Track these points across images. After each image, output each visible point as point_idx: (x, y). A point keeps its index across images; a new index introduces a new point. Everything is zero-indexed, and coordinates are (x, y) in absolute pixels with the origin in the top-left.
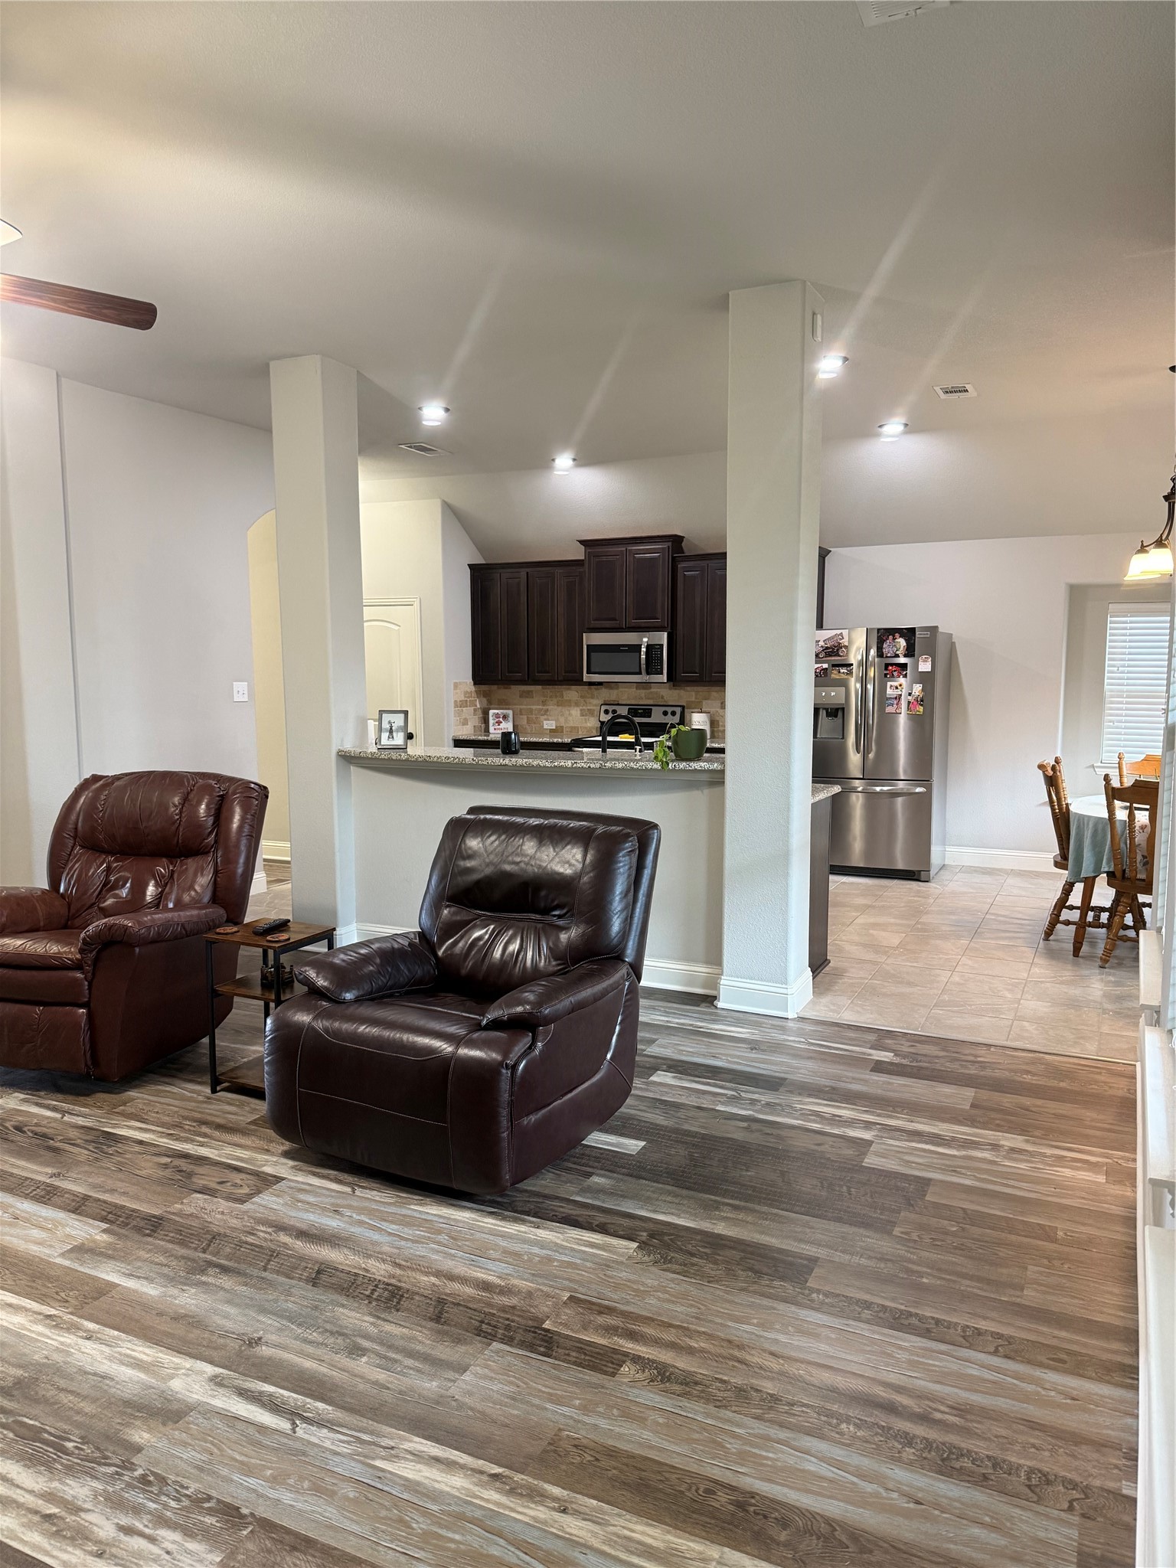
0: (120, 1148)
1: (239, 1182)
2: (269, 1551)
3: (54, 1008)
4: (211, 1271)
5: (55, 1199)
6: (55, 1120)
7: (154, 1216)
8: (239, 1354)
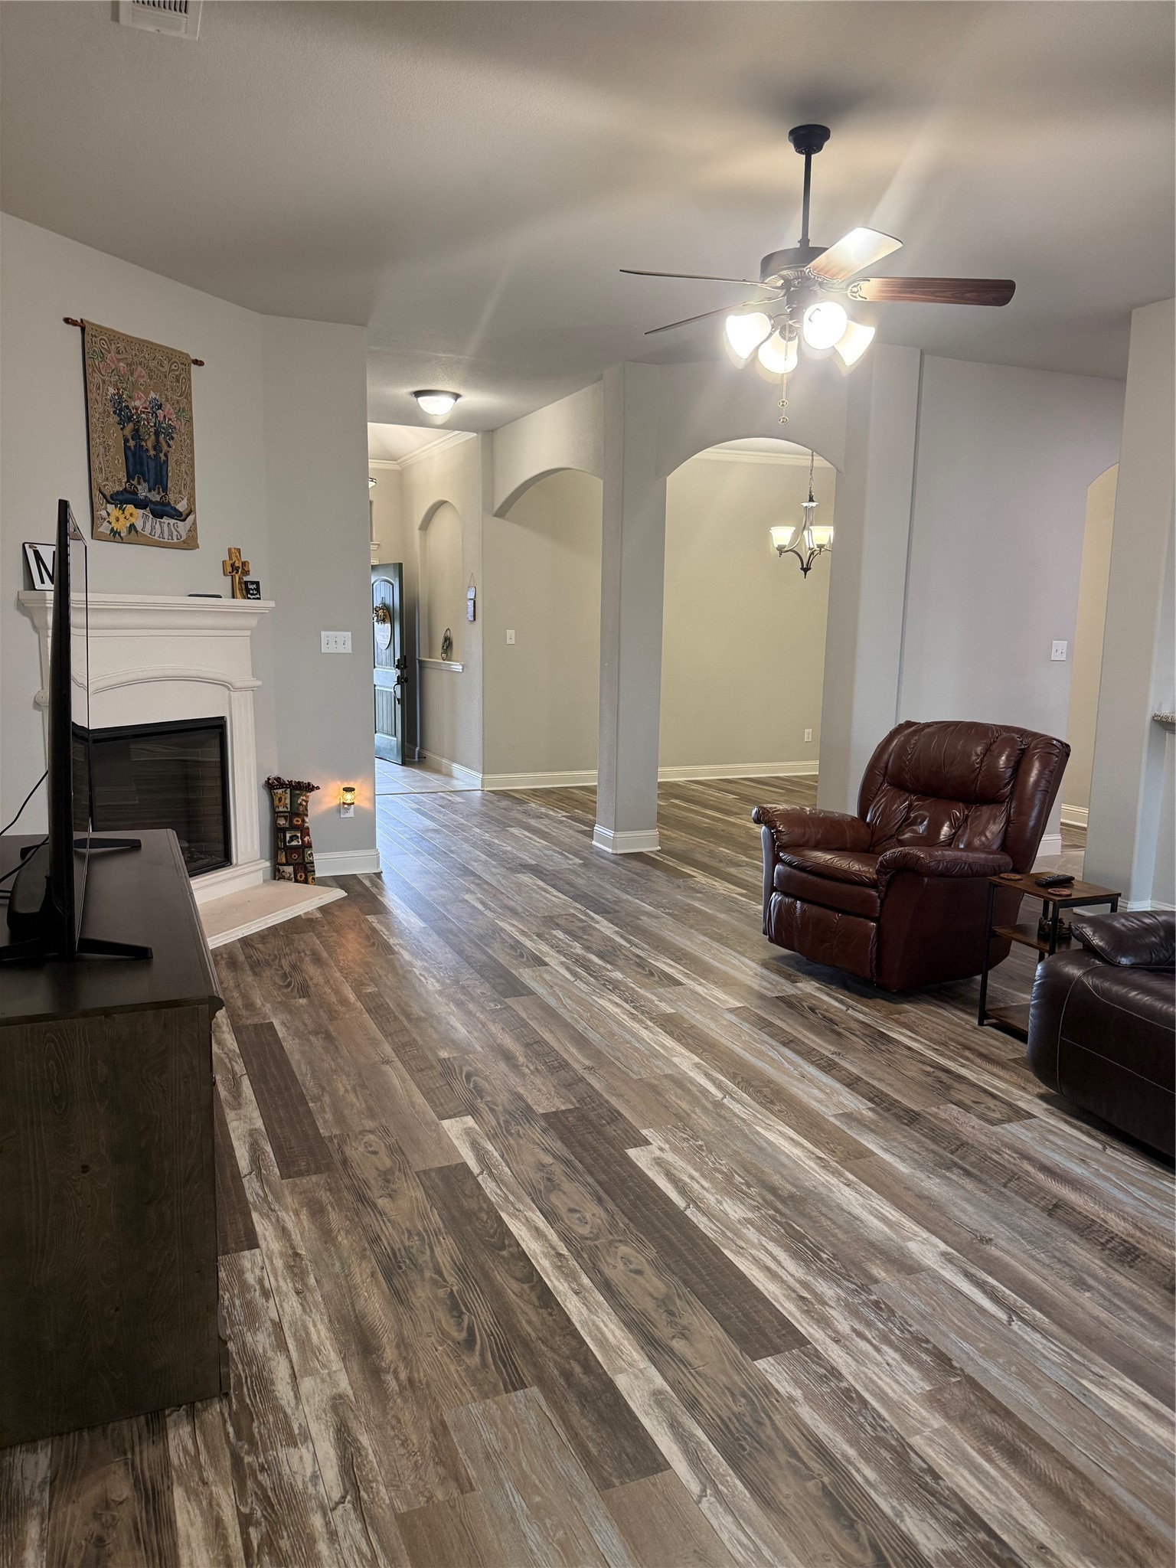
0: (892, 1048)
1: (992, 1106)
2: (972, 1403)
3: (851, 918)
4: (955, 1170)
5: (834, 1071)
6: (841, 1010)
7: (913, 1111)
8: (971, 1244)
